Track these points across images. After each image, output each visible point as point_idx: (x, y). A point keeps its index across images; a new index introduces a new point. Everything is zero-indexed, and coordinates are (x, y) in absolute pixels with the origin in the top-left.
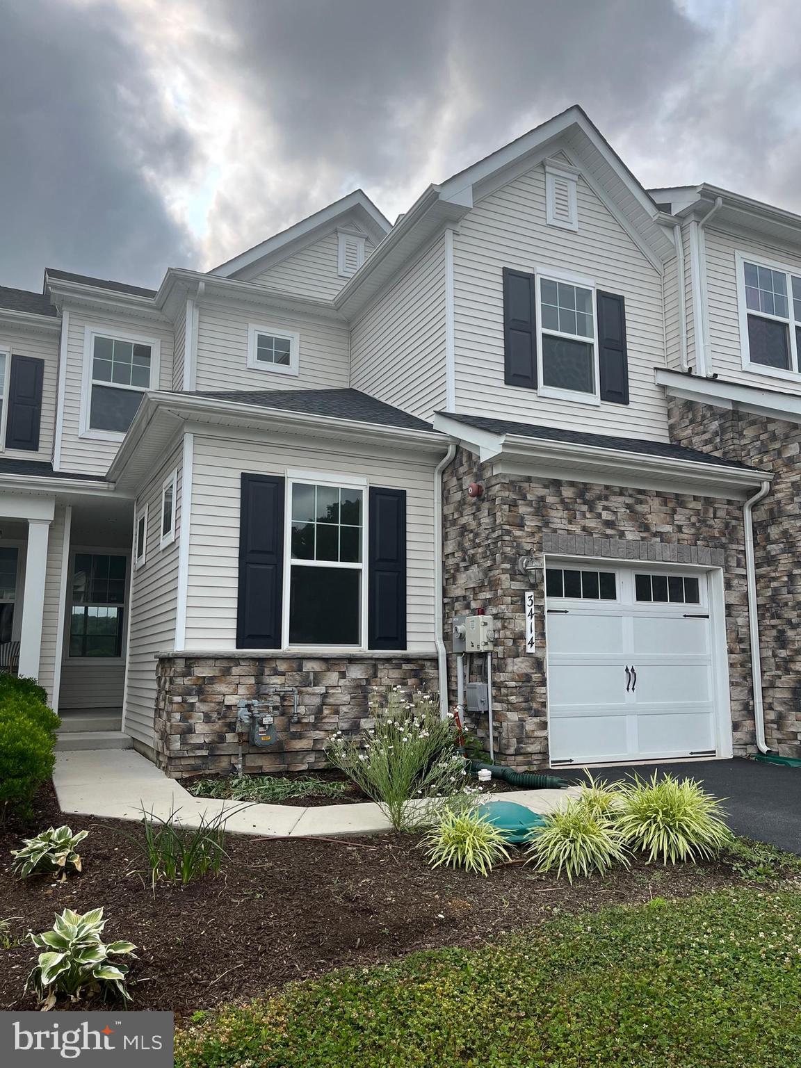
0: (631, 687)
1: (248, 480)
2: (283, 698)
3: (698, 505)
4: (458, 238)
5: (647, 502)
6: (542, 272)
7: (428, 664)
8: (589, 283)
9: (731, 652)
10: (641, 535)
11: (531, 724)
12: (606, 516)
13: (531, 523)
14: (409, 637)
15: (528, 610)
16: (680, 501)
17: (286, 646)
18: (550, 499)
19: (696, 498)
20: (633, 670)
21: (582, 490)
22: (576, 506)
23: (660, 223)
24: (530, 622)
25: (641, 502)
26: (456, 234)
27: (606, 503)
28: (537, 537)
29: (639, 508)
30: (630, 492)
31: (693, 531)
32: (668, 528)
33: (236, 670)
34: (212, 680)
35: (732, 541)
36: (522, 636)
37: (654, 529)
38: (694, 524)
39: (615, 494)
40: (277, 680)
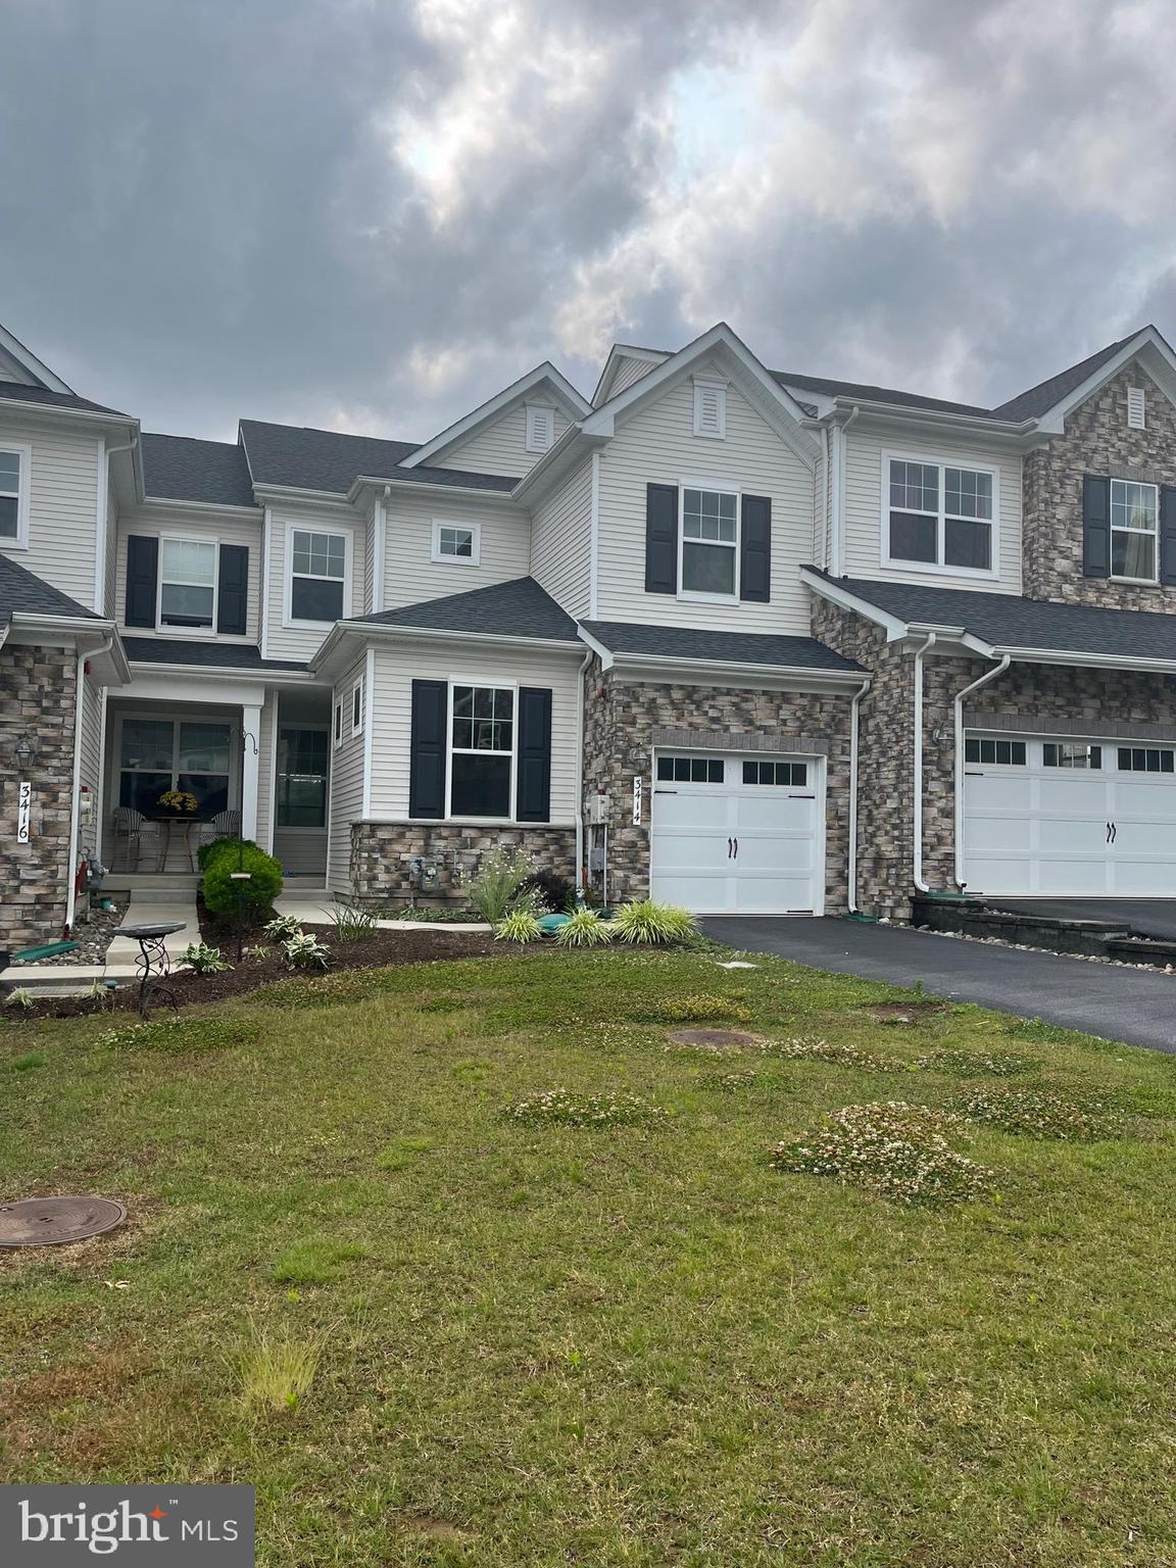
0: (733, 854)
1: (417, 685)
2: (446, 857)
3: (804, 702)
4: (603, 460)
5: (752, 700)
6: (686, 482)
7: (567, 834)
8: (734, 488)
9: (829, 827)
10: (746, 728)
11: (634, 880)
12: (712, 713)
13: (642, 721)
14: (552, 812)
15: (636, 791)
16: (786, 698)
17: (448, 817)
18: (660, 701)
19: (802, 695)
20: (735, 841)
21: (690, 693)
22: (685, 706)
23: (806, 427)
24: (637, 801)
25: (747, 700)
26: (602, 456)
27: (712, 703)
28: (647, 732)
29: (744, 705)
30: (737, 692)
31: (798, 724)
32: (773, 722)
33: (408, 834)
34: (390, 841)
35: (837, 732)
36: (630, 811)
37: (758, 723)
38: (799, 718)
39: (722, 694)
40: (442, 843)
